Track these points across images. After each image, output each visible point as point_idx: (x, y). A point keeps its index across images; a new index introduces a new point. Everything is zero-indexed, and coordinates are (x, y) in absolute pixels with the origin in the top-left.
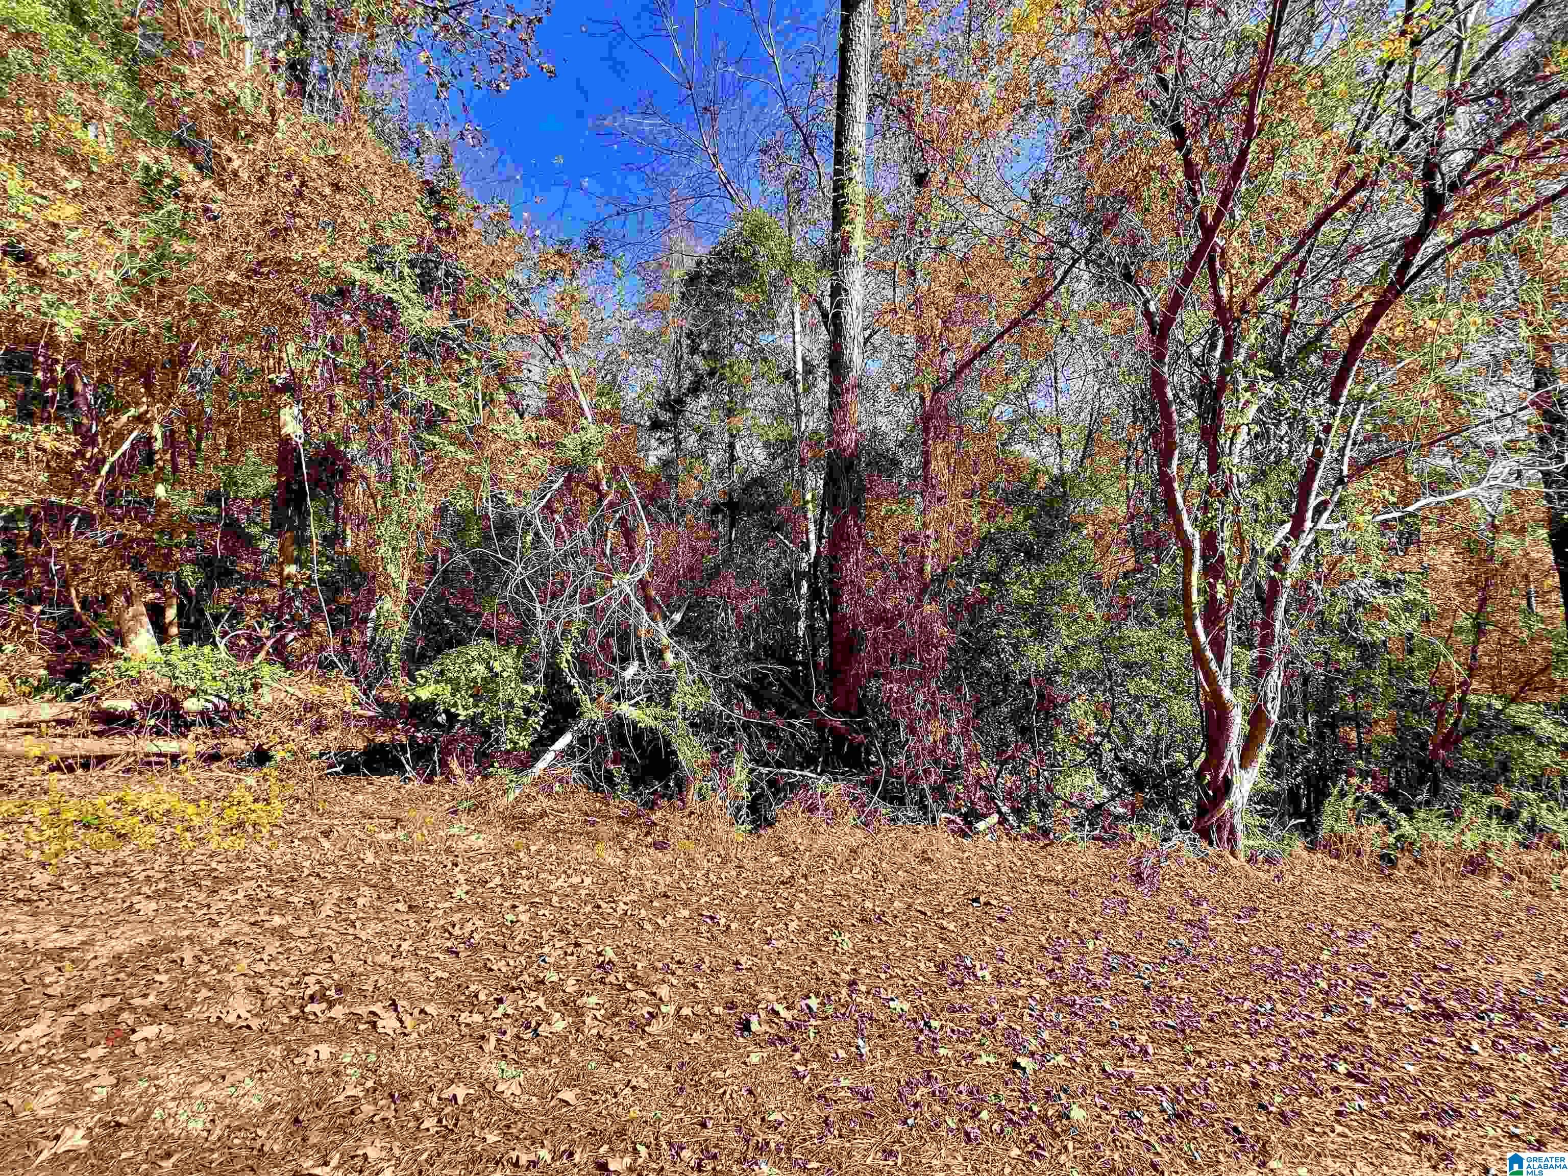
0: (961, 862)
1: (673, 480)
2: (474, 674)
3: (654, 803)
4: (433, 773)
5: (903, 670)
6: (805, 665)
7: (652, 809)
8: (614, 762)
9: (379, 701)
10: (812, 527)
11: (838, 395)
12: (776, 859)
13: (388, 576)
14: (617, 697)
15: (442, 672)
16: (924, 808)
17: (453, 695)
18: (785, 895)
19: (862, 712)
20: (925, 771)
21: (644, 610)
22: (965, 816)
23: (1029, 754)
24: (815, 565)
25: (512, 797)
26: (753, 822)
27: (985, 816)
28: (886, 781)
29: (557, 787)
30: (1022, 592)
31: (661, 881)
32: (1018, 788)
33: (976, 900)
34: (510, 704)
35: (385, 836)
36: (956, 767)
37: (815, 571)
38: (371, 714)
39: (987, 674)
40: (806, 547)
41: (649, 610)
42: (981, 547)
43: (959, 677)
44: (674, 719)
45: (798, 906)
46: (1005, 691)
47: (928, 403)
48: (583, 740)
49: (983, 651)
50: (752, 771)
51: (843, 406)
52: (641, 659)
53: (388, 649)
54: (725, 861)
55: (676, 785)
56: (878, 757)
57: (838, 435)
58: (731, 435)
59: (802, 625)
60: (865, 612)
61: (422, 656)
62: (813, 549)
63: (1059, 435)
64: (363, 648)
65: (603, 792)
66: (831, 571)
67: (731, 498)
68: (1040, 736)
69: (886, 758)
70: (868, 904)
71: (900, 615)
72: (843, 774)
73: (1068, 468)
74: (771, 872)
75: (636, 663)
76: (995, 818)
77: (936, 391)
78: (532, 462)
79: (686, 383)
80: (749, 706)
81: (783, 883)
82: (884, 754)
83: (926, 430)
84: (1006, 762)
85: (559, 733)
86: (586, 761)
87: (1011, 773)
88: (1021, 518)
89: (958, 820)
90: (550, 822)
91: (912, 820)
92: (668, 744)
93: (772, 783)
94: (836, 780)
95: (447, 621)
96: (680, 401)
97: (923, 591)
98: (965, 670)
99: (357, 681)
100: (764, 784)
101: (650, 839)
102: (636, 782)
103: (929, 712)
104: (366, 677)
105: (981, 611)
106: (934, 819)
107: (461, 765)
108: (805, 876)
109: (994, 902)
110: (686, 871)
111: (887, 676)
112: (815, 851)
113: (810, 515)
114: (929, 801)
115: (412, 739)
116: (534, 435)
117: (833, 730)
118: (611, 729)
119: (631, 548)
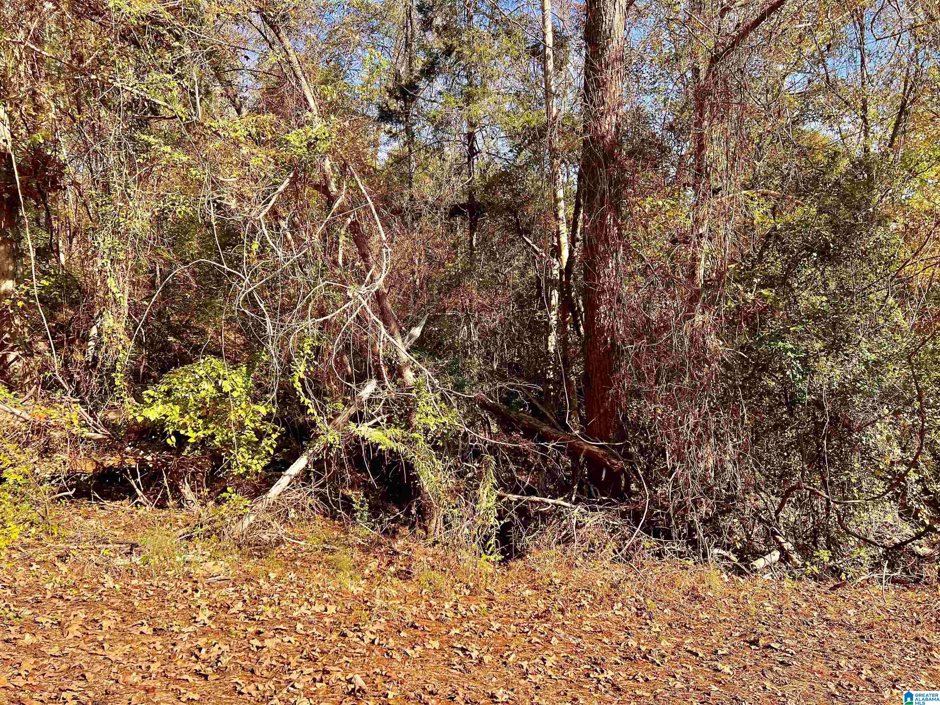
0: (736, 601)
1: (407, 179)
2: (203, 393)
3: (395, 532)
4: (165, 497)
5: (669, 389)
6: (558, 383)
7: (394, 537)
8: (352, 487)
9: (106, 423)
10: (563, 228)
11: (596, 71)
12: (528, 592)
13: (108, 291)
14: (354, 418)
15: (169, 393)
16: (694, 543)
17: (182, 416)
18: (541, 629)
19: (623, 437)
20: (695, 502)
21: (381, 323)
22: (740, 554)
23: (818, 483)
24: (568, 271)
25: (246, 523)
26: (503, 552)
27: (763, 554)
28: (651, 512)
29: (292, 514)
30: (814, 299)
31: (408, 612)
32: (804, 523)
33: (755, 642)
34: (241, 426)
35: (120, 562)
36: (732, 498)
37: (568, 278)
38: (99, 436)
39: (769, 393)
40: (557, 251)
41: (386, 323)
42: (765, 246)
43: (736, 397)
44: (416, 441)
45: (554, 641)
46: (791, 412)
47: (702, 75)
48: (318, 464)
49: (765, 368)
50: (500, 498)
51: (601, 85)
52: (379, 377)
53: (114, 369)
54: (474, 592)
55: (418, 512)
56: (640, 486)
57: (596, 119)
58: (472, 125)
59: (552, 339)
60: (626, 324)
61: (147, 376)
62: (565, 254)
63: (864, 108)
64: (86, 368)
65: (340, 519)
66: (585, 279)
67: (471, 197)
68: (831, 463)
69: (650, 487)
70: (632, 642)
71: (667, 328)
72: (600, 503)
73: (874, 148)
74: (524, 606)
75: (374, 382)
76: (776, 555)
77: (714, 60)
78: (253, 162)
79: (418, 65)
80: (494, 428)
81: (537, 617)
82: (648, 483)
83: (700, 108)
84: (788, 493)
85: (294, 457)
86: (323, 486)
87: (795, 506)
88: (814, 211)
89: (733, 557)
90: (287, 549)
91: (681, 555)
92: (410, 467)
93: (522, 511)
94: (594, 510)
95: (171, 339)
96: (412, 86)
97: (693, 299)
98: (743, 387)
99: (82, 403)
100: (512, 513)
101: (392, 569)
102: (375, 510)
103: (700, 435)
104: (92, 398)
105: (763, 321)
106: (705, 555)
107: (193, 490)
108: (562, 611)
109: (776, 646)
110: (433, 602)
111: (651, 397)
112: (571, 585)
113: (561, 214)
114: (700, 534)
115: (142, 463)
116: (253, 131)
117: (590, 455)
118: (349, 453)
119: (364, 256)
